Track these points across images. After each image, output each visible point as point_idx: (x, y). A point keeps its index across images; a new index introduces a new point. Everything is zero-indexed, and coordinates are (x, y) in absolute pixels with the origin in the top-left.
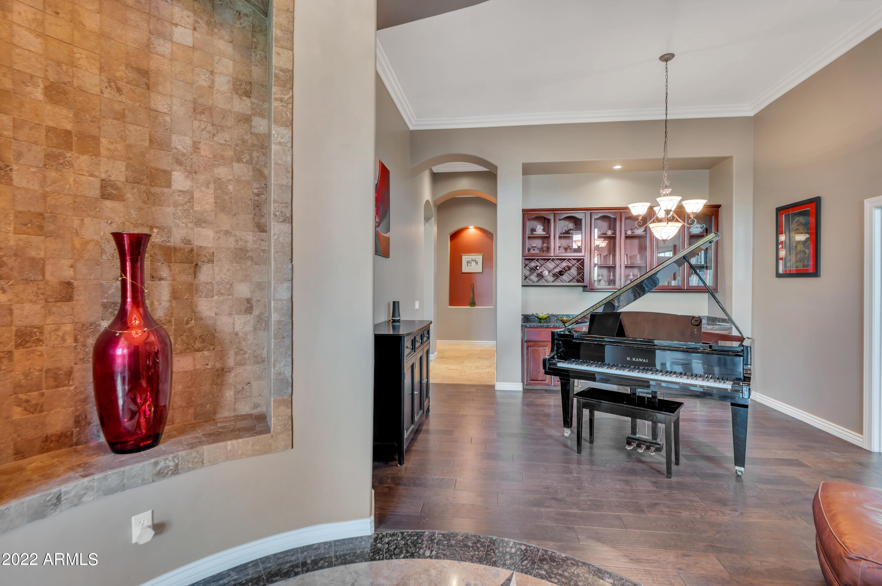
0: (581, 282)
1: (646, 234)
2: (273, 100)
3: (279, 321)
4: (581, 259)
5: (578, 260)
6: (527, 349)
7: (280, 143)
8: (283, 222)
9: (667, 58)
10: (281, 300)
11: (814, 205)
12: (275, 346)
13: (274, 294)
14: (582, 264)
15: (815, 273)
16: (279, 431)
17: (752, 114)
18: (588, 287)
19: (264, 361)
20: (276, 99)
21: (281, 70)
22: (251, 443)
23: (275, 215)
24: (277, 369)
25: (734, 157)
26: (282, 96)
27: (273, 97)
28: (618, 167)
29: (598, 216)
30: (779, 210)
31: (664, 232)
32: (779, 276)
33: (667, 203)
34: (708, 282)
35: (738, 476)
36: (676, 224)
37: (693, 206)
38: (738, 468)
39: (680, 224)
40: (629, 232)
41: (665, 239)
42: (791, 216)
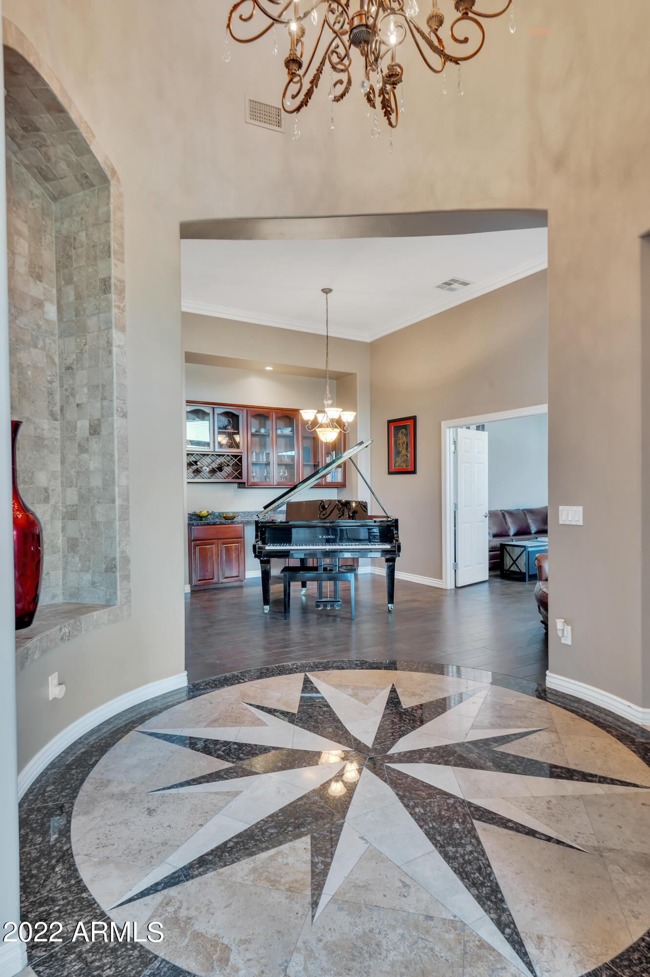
0: (239, 478)
1: (293, 433)
2: (113, 307)
3: (122, 505)
4: (238, 456)
5: (236, 456)
6: (195, 548)
7: (119, 346)
8: (122, 417)
9: (327, 291)
10: (123, 486)
11: (412, 421)
12: (120, 527)
13: (118, 482)
14: (240, 460)
15: (414, 472)
16: (123, 602)
17: (368, 340)
18: (246, 483)
19: (59, 551)
20: (116, 306)
21: (118, 281)
22: (107, 613)
23: (117, 410)
24: (121, 547)
25: (358, 374)
26: (119, 304)
27: (113, 304)
28: (269, 368)
29: (254, 414)
30: (389, 422)
31: (328, 436)
32: (390, 473)
33: (334, 413)
34: (339, 479)
35: (390, 611)
36: (335, 430)
37: (348, 417)
38: (390, 605)
39: (338, 430)
40: (279, 432)
41: (328, 441)
42: (397, 429)
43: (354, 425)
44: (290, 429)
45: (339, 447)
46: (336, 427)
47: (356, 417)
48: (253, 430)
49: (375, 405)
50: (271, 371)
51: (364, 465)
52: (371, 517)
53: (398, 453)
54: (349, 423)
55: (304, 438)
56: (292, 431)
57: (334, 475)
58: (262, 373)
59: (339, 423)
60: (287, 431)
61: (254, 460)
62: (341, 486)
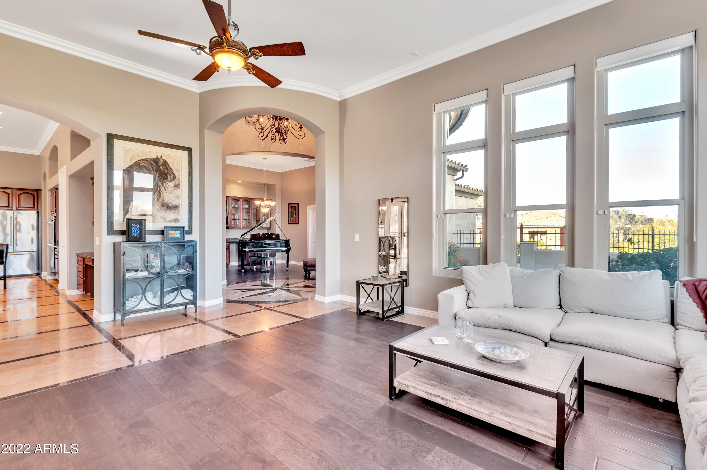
0: (227, 225)
1: (250, 208)
9: (265, 159)
17: (280, 172)
18: (230, 227)
25: (276, 185)
29: (233, 199)
30: (289, 204)
31: (265, 210)
32: (289, 224)
33: (267, 203)
34: (268, 226)
35: (287, 271)
36: (268, 208)
37: (273, 204)
38: (287, 269)
39: (269, 208)
40: (243, 207)
41: (265, 212)
42: (292, 207)
43: (275, 206)
44: (248, 205)
45: (269, 215)
46: (268, 207)
47: (275, 204)
48: (233, 206)
49: (283, 197)
50: (240, 182)
51: (278, 221)
52: (281, 239)
53: (292, 216)
54: (273, 206)
55: (254, 209)
56: (249, 206)
57: (266, 224)
58: (236, 183)
59: (269, 206)
60: (247, 206)
61: (233, 218)
62: (269, 229)
